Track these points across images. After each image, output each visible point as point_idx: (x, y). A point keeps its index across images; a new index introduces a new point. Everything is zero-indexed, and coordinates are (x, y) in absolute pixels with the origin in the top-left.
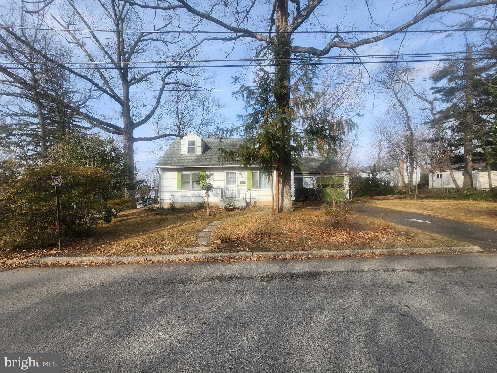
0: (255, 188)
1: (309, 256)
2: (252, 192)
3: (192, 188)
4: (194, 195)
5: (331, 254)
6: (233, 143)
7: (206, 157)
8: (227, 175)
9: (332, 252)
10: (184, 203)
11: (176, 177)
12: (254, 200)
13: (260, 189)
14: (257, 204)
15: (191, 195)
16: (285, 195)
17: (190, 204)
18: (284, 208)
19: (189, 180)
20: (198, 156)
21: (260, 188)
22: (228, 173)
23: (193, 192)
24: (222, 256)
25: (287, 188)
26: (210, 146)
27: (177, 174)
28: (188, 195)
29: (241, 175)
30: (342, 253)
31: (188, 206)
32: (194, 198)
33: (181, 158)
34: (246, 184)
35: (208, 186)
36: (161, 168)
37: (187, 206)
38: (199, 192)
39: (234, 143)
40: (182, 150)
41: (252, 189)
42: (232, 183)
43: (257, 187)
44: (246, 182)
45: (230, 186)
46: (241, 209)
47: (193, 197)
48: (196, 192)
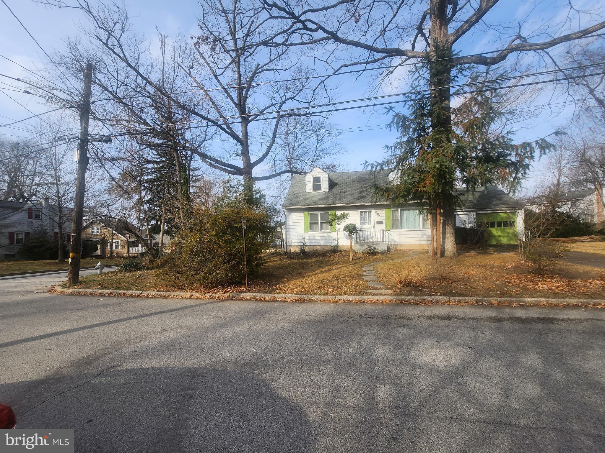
0: (395, 229)
1: (521, 303)
2: (392, 233)
3: (321, 230)
4: (323, 238)
5: (550, 302)
6: (361, 176)
7: (335, 194)
8: (361, 215)
9: (553, 300)
10: (312, 247)
11: (303, 218)
12: (394, 243)
13: (402, 230)
14: (398, 248)
15: (319, 238)
16: (446, 236)
17: (319, 247)
18: (446, 252)
19: (317, 221)
20: (325, 194)
21: (401, 228)
22: (361, 212)
23: (322, 235)
24: (415, 299)
25: (450, 228)
26: (335, 182)
27: (304, 214)
28: (317, 238)
29: (378, 214)
30: (566, 302)
31: (317, 250)
32: (324, 241)
33: (307, 196)
34: (384, 224)
35: (352, 227)
36: (286, 209)
37: (315, 250)
38: (329, 234)
39: (363, 177)
40: (307, 188)
41: (392, 230)
42: (366, 223)
43: (397, 228)
44: (384, 221)
45: (364, 226)
46: (382, 253)
47: (322, 240)
48: (325, 235)
